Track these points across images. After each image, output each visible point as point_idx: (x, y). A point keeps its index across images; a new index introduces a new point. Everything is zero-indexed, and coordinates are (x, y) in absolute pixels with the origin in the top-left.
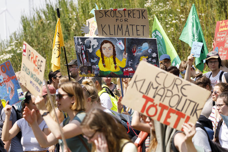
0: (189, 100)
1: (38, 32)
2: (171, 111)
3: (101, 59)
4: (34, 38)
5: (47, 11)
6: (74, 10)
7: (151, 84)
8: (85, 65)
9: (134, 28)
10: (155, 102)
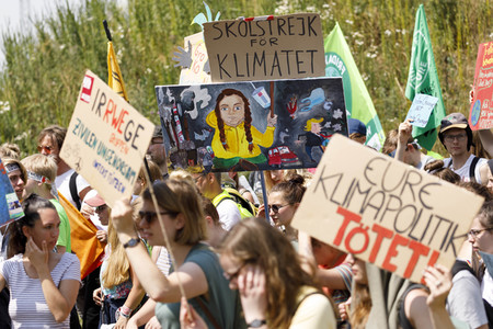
0: (437, 217)
1: (40, 69)
2: (398, 240)
3: (218, 132)
4: (30, 82)
5: (60, 23)
6: (118, 20)
7: (355, 185)
8: (181, 148)
9: (292, 56)
10: (363, 221)
